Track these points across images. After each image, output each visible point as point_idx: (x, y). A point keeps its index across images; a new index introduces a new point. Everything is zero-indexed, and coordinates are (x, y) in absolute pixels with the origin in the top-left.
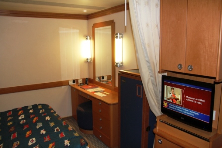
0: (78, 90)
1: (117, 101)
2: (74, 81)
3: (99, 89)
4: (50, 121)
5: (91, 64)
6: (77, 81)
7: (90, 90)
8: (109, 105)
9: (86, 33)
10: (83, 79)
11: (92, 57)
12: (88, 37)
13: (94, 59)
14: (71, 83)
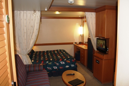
0: (77, 46)
1: (87, 49)
2: (75, 43)
3: (84, 46)
4: (65, 53)
5: (82, 36)
6: (77, 43)
7: (80, 46)
8: (85, 50)
9: (81, 24)
10: (79, 42)
11: (83, 34)
12: (82, 26)
13: (83, 35)
14: (74, 43)
